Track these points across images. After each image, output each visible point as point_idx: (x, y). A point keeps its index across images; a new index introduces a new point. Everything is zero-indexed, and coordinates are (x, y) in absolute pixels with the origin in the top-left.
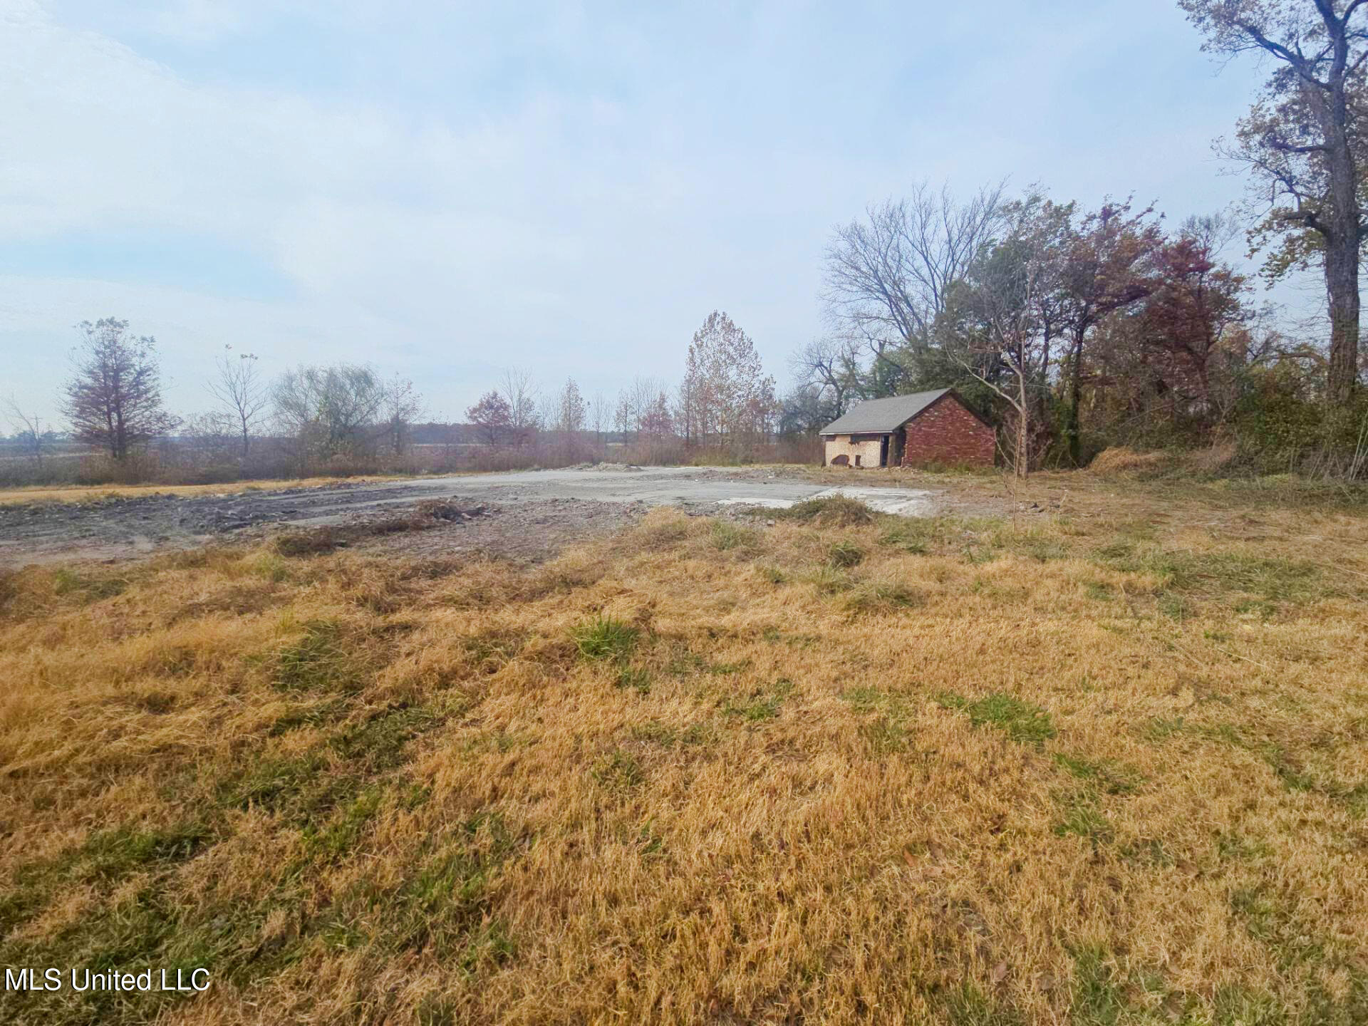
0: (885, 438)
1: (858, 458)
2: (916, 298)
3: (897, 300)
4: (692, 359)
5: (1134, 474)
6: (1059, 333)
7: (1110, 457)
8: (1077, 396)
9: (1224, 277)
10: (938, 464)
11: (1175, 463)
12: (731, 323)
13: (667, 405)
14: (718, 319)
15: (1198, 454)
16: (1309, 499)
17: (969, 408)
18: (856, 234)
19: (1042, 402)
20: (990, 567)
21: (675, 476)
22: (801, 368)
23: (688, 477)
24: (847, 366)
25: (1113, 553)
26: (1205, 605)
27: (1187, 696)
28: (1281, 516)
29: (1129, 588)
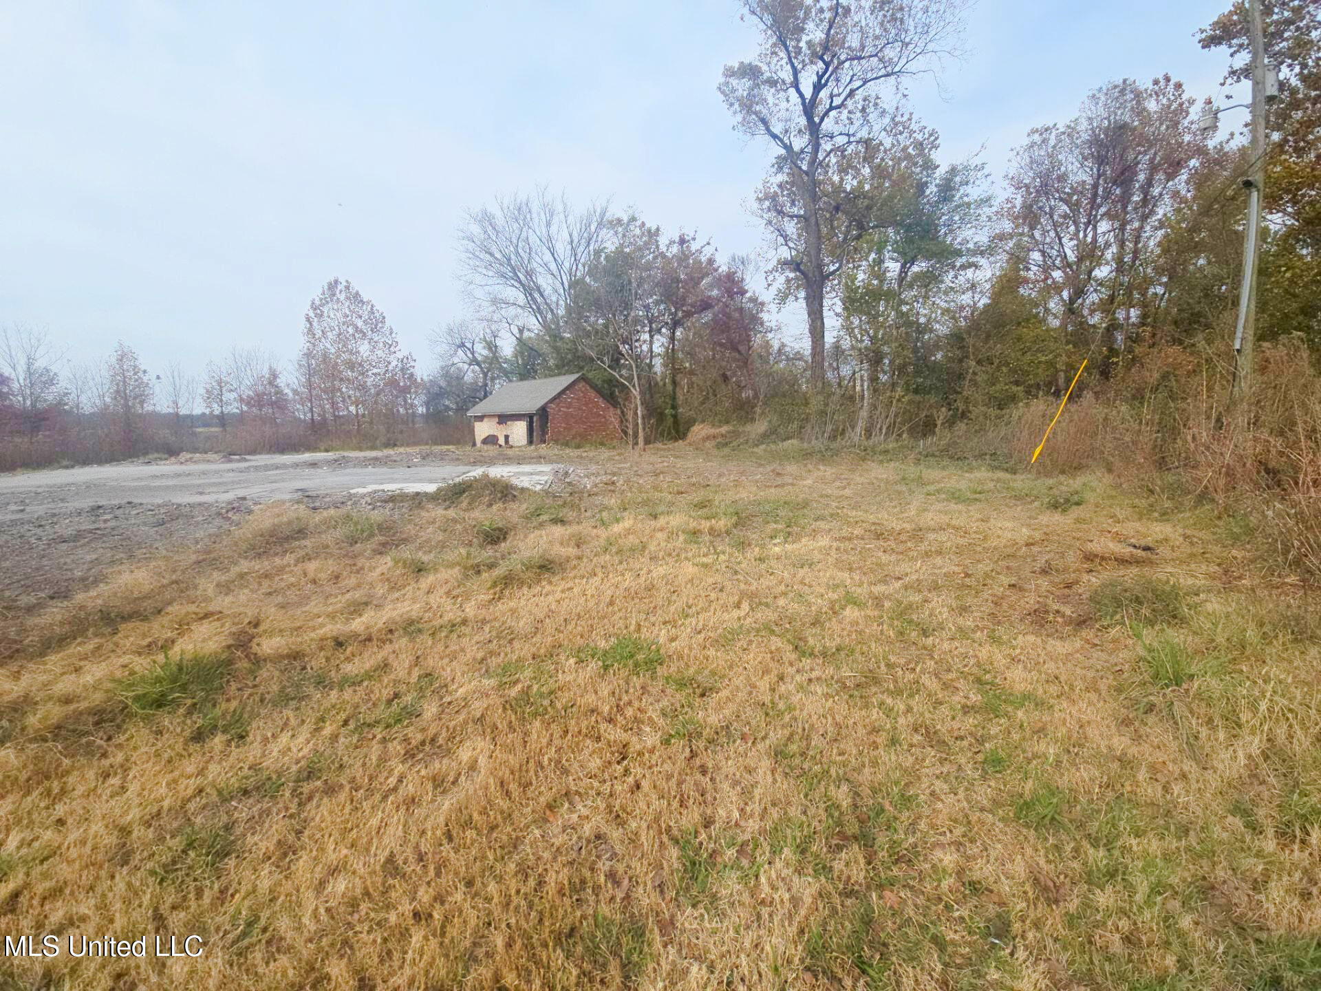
0: (529, 418)
1: (507, 437)
2: (548, 291)
3: (531, 290)
4: (310, 331)
5: (713, 443)
6: (659, 331)
7: (699, 431)
8: (674, 383)
9: (754, 300)
10: (577, 440)
11: (735, 434)
12: (357, 293)
13: (281, 382)
14: (340, 287)
15: (748, 428)
16: (807, 455)
17: (599, 392)
18: (486, 219)
19: (650, 387)
20: (617, 528)
21: (296, 465)
22: (443, 348)
23: (314, 465)
24: (490, 349)
25: (701, 505)
26: (753, 536)
27: (745, 606)
28: (791, 468)
29: (712, 531)
